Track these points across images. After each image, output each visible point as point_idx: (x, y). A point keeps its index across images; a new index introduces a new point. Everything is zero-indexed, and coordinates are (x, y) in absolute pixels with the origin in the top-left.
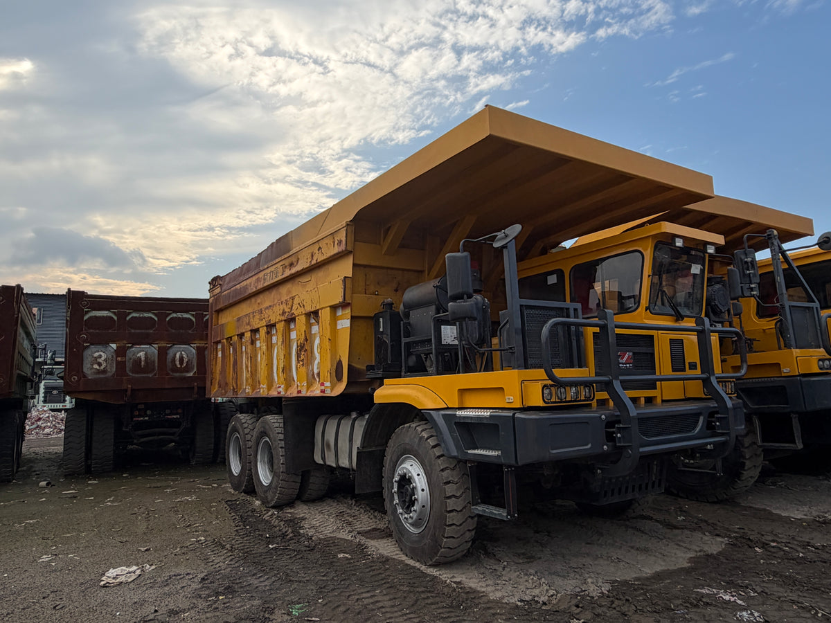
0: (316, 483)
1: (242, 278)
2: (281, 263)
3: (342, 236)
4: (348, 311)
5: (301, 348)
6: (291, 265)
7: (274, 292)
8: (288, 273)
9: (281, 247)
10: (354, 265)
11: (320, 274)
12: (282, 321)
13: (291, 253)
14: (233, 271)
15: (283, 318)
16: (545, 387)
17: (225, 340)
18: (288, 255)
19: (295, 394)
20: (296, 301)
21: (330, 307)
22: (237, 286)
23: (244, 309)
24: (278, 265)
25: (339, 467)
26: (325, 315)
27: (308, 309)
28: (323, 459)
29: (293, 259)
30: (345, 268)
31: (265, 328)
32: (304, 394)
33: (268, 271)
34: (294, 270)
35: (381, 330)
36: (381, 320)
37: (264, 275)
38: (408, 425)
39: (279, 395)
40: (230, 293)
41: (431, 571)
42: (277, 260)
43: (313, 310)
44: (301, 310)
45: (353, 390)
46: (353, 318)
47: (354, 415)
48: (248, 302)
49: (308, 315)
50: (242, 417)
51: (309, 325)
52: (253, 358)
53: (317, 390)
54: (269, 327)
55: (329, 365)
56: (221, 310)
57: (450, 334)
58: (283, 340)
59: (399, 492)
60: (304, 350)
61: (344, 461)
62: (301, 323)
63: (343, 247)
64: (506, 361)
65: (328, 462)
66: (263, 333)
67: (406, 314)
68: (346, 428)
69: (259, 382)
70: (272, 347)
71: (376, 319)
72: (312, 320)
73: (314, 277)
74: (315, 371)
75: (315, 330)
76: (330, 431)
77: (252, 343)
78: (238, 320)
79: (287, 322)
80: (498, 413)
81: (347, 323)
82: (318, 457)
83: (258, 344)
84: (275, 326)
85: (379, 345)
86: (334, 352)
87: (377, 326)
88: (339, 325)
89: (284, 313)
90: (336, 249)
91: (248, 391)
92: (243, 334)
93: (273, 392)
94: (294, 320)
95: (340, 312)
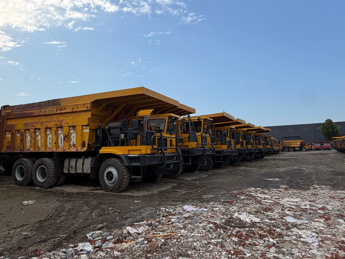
0: (62, 179)
1: (28, 109)
2: (56, 108)
3: (89, 106)
4: (89, 127)
5: (65, 137)
6: (61, 109)
7: (49, 117)
8: (59, 112)
9: (55, 103)
10: (91, 114)
11: (75, 114)
12: (55, 127)
13: (61, 106)
14: (19, 105)
15: (56, 126)
16: (151, 149)
17: (14, 131)
18: (60, 106)
19: (62, 151)
20: (64, 121)
21: (81, 125)
22: (25, 112)
23: (28, 121)
24: (54, 109)
25: (76, 173)
26: (79, 128)
27: (71, 125)
28: (69, 171)
29: (62, 108)
30: (89, 115)
31: (44, 129)
32: (67, 150)
33: (48, 109)
34: (62, 112)
35: (98, 133)
36: (98, 130)
37: (45, 110)
38: (111, 159)
39: (52, 151)
40: (19, 113)
42: (53, 107)
43: (73, 125)
44: (66, 125)
45: (89, 150)
46: (90, 129)
47: (83, 158)
48: (32, 118)
49: (69, 127)
50: (24, 159)
51: (70, 130)
52: (35, 139)
53: (73, 150)
54: (46, 128)
55: (80, 142)
56: (10, 119)
57: (122, 136)
58: (55, 134)
59: (107, 176)
60: (67, 137)
61: (80, 171)
62: (66, 129)
63: (89, 109)
64: (142, 144)
65: (71, 172)
66: (43, 130)
67: (109, 130)
68: (80, 161)
69: (38, 147)
70: (46, 135)
71: (96, 130)
72: (71, 128)
73: (72, 115)
74: (72, 144)
75: (72, 131)
76: (73, 162)
77: (35, 133)
78: (26, 124)
79: (57, 128)
80: (140, 155)
81: (88, 131)
82: (66, 171)
83: (37, 134)
84: (50, 128)
85: (97, 137)
86: (82, 138)
87: (96, 132)
88: (84, 131)
89: (56, 125)
90: (85, 109)
91: (32, 150)
92: (29, 130)
93: (48, 150)
94: (62, 127)
95: (84, 127)
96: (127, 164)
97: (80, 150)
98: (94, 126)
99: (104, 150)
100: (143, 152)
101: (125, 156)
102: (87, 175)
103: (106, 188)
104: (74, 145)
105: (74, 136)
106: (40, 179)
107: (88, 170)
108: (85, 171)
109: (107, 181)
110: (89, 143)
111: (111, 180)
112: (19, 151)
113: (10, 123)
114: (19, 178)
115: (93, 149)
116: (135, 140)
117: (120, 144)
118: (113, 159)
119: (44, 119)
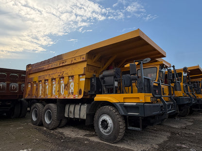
0: (64, 122)
2: (59, 62)
3: (85, 56)
4: (84, 76)
5: (66, 85)
6: (63, 63)
8: (61, 65)
9: (59, 58)
10: (87, 64)
11: (74, 66)
12: (58, 78)
13: (63, 60)
14: (36, 63)
16: (151, 97)
19: (63, 98)
20: (65, 72)
21: (78, 75)
22: (39, 67)
23: (41, 74)
25: (74, 118)
26: (76, 77)
27: (70, 75)
28: (68, 116)
30: (85, 65)
32: (66, 98)
33: (54, 64)
34: (64, 64)
36: (93, 79)
37: (52, 65)
38: (105, 106)
39: (56, 98)
40: (36, 69)
41: (112, 145)
44: (66, 75)
45: (84, 97)
46: (86, 78)
47: (80, 104)
48: (43, 72)
49: (69, 77)
50: (38, 104)
51: (69, 79)
52: (44, 88)
53: (72, 97)
54: (52, 79)
55: (77, 90)
56: (31, 74)
57: (116, 84)
58: (58, 83)
59: (102, 124)
60: (67, 86)
61: (77, 116)
62: (66, 79)
63: (84, 59)
64: (140, 91)
65: (70, 117)
66: (50, 81)
67: (103, 78)
68: (78, 107)
69: (47, 94)
70: (52, 85)
71: (91, 79)
72: (70, 78)
73: (71, 66)
74: (71, 92)
75: (71, 80)
76: (72, 108)
77: (45, 83)
78: (39, 77)
79: (60, 78)
80: (138, 104)
81: (84, 79)
82: (66, 115)
83: (47, 84)
84: (55, 79)
85: (92, 86)
86: (79, 87)
87: (91, 80)
88: (81, 80)
89: (59, 76)
90: (82, 60)
91: (42, 97)
92: (41, 81)
93: (53, 97)
94: (63, 78)
95: (81, 76)
96: (123, 114)
97: (77, 98)
98: (89, 75)
99: (99, 98)
100: (142, 100)
101: (120, 105)
102: (83, 120)
103: (101, 136)
104: (72, 93)
105: (72, 85)
106: (47, 121)
107: (84, 116)
108: (82, 117)
109: (101, 129)
110: (85, 91)
111: (106, 129)
112: (34, 98)
113: (31, 76)
114: (34, 119)
115: (88, 97)
116: (130, 87)
117: (114, 92)
118: (107, 107)
119: (51, 72)
